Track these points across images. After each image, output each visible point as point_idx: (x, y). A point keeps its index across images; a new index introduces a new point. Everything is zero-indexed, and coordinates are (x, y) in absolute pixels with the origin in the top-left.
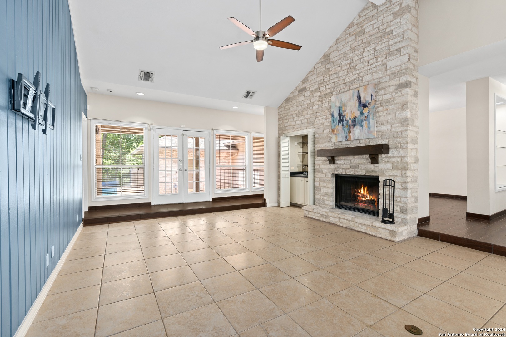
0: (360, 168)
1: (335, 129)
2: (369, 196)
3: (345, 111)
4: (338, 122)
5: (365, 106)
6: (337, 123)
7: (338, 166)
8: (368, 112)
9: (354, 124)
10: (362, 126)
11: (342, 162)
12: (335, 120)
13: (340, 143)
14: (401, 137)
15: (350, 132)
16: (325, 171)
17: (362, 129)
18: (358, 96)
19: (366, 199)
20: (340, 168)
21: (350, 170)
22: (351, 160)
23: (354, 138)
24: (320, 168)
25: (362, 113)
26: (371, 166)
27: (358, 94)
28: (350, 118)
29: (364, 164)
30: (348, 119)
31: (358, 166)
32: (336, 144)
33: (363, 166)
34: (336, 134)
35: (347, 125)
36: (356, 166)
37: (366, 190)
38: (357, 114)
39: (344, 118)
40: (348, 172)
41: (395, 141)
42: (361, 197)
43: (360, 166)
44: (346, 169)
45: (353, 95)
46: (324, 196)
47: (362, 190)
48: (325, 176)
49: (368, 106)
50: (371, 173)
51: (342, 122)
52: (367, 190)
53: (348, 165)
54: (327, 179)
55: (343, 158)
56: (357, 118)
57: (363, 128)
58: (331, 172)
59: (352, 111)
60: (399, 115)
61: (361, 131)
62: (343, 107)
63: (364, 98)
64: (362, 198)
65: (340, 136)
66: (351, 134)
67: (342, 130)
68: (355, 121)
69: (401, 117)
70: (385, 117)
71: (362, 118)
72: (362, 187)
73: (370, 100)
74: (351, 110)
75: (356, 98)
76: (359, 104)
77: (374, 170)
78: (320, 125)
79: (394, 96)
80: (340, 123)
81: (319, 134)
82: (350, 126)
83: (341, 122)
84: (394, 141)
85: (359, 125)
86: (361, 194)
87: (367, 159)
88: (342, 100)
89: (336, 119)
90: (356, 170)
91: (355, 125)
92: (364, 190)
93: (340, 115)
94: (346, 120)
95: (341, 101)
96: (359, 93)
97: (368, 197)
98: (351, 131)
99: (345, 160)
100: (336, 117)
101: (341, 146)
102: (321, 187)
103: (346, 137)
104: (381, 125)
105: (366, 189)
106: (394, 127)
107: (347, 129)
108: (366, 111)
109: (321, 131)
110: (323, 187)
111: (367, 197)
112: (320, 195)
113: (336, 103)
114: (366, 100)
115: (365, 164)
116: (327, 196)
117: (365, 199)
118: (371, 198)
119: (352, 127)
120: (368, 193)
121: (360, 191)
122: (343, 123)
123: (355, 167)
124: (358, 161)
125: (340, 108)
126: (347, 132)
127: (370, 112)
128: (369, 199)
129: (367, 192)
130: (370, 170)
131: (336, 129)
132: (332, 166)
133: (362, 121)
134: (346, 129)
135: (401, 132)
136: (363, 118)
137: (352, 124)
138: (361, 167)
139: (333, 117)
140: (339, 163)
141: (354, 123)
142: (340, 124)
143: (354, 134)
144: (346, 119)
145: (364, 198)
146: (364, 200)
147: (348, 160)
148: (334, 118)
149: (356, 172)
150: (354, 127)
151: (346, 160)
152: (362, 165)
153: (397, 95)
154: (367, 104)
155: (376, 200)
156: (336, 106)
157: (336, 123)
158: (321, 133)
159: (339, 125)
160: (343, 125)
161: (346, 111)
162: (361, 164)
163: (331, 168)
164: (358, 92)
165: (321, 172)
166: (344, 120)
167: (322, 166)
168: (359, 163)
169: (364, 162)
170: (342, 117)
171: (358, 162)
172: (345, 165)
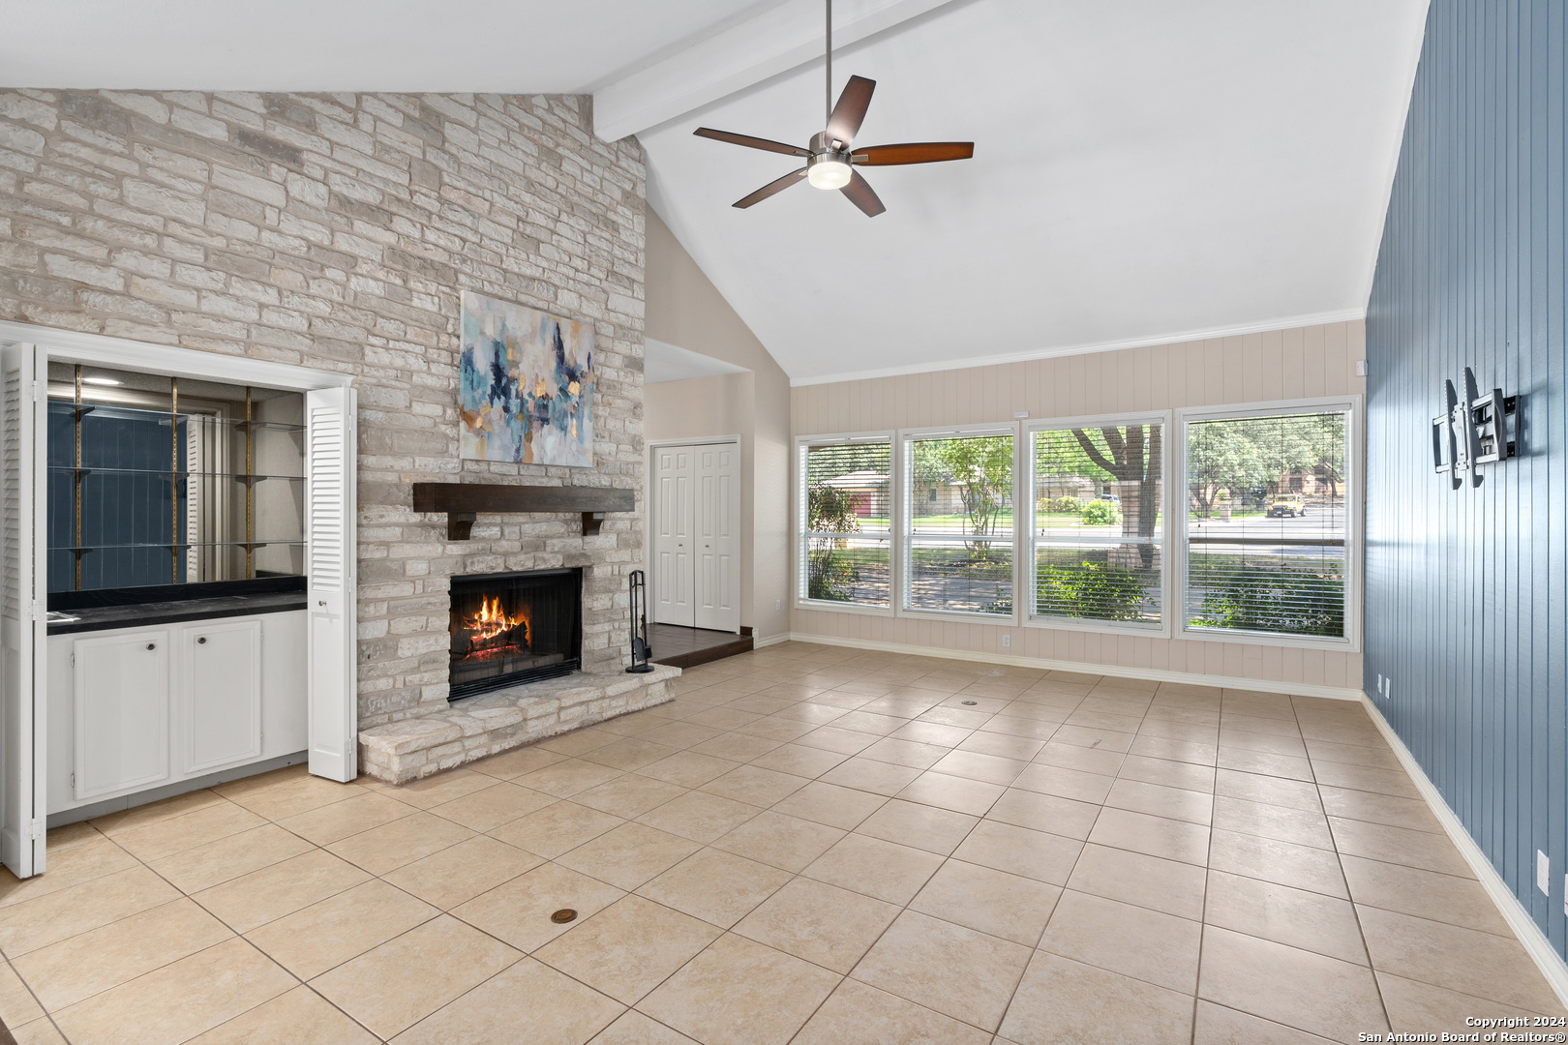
0: (548, 549)
1: (479, 414)
2: (507, 619)
3: (515, 364)
4: (489, 391)
5: (573, 376)
6: (484, 393)
7: (480, 546)
8: (580, 397)
9: (544, 416)
10: (564, 429)
11: (495, 531)
12: (479, 383)
13: (484, 467)
14: (632, 476)
15: (529, 438)
16: (417, 568)
17: (563, 438)
18: (556, 339)
19: (499, 631)
20: (485, 554)
21: (522, 557)
22: (520, 524)
23: (542, 459)
24: (391, 556)
25: (563, 391)
26: (576, 543)
27: (556, 332)
28: (530, 394)
29: (559, 537)
30: (526, 397)
31: (545, 543)
32: (473, 467)
33: (556, 544)
34: (479, 433)
35: (521, 411)
36: (539, 545)
37: (495, 608)
38: (554, 391)
39: (513, 389)
40: (516, 564)
41: (624, 483)
42: (482, 632)
43: (549, 542)
44: (506, 555)
45: (543, 327)
46: (416, 670)
47: (484, 612)
48: (419, 589)
49: (581, 380)
50: (578, 559)
51: (505, 395)
52: (499, 607)
53: (515, 540)
54: (432, 600)
55: (497, 518)
56: (550, 401)
57: (565, 435)
58: (448, 572)
59: (537, 376)
60: (631, 426)
61: (560, 443)
62: (510, 351)
63: (571, 353)
64: (484, 635)
65: (497, 442)
66: (534, 446)
67: (502, 423)
68: (545, 407)
69: (634, 432)
70: (608, 421)
71: (565, 405)
72: (485, 604)
73: (585, 368)
74: (537, 371)
75: (550, 341)
76: (558, 364)
77: (583, 551)
78: (392, 373)
79: (621, 380)
80: (499, 398)
81: (388, 410)
82: (529, 419)
83: (503, 398)
84: (621, 481)
85: (555, 422)
86: (481, 623)
87: (566, 522)
88: (507, 323)
89: (482, 380)
90: (540, 554)
91: (545, 421)
92: (490, 610)
93: (498, 370)
94: (517, 396)
95: (504, 325)
96: (559, 333)
97: (504, 623)
98: (534, 437)
99: (502, 525)
100: (482, 373)
101: (487, 475)
102: (398, 637)
103: (518, 450)
104: (599, 439)
105: (495, 604)
106: (622, 451)
107: (520, 427)
108: (574, 388)
109: (400, 399)
110: (406, 636)
111: (499, 625)
112: (393, 676)
113: (483, 322)
114: (575, 362)
115: (561, 536)
116: (431, 667)
117: (494, 634)
118: (513, 623)
119: (536, 424)
120: (502, 612)
121: (476, 618)
122: (507, 402)
123: (537, 548)
124: (545, 527)
125: (498, 349)
126: (520, 437)
127: (584, 399)
128: (505, 629)
129: (498, 612)
130: (574, 551)
131: (483, 414)
132: (456, 549)
133: (565, 415)
134: (516, 425)
135: (634, 464)
136: (567, 406)
137: (537, 414)
138: (554, 545)
139: (469, 368)
140: (483, 534)
141: (542, 413)
142: (499, 404)
143: (543, 448)
144: (517, 392)
145: (492, 631)
146: (492, 638)
147: (512, 524)
148: (473, 371)
149: (538, 562)
150: (542, 425)
151: (507, 524)
152: (555, 541)
153: (627, 380)
154: (578, 374)
155: (527, 624)
156: (482, 333)
157: (480, 391)
158: (397, 411)
159: (492, 404)
160: (506, 409)
161: (520, 365)
162: (551, 537)
163: (450, 556)
164: (558, 328)
165: (398, 573)
166: (513, 393)
167: (400, 552)
168: (548, 533)
169: (562, 530)
170: (504, 381)
171: (546, 531)
172: (504, 543)
